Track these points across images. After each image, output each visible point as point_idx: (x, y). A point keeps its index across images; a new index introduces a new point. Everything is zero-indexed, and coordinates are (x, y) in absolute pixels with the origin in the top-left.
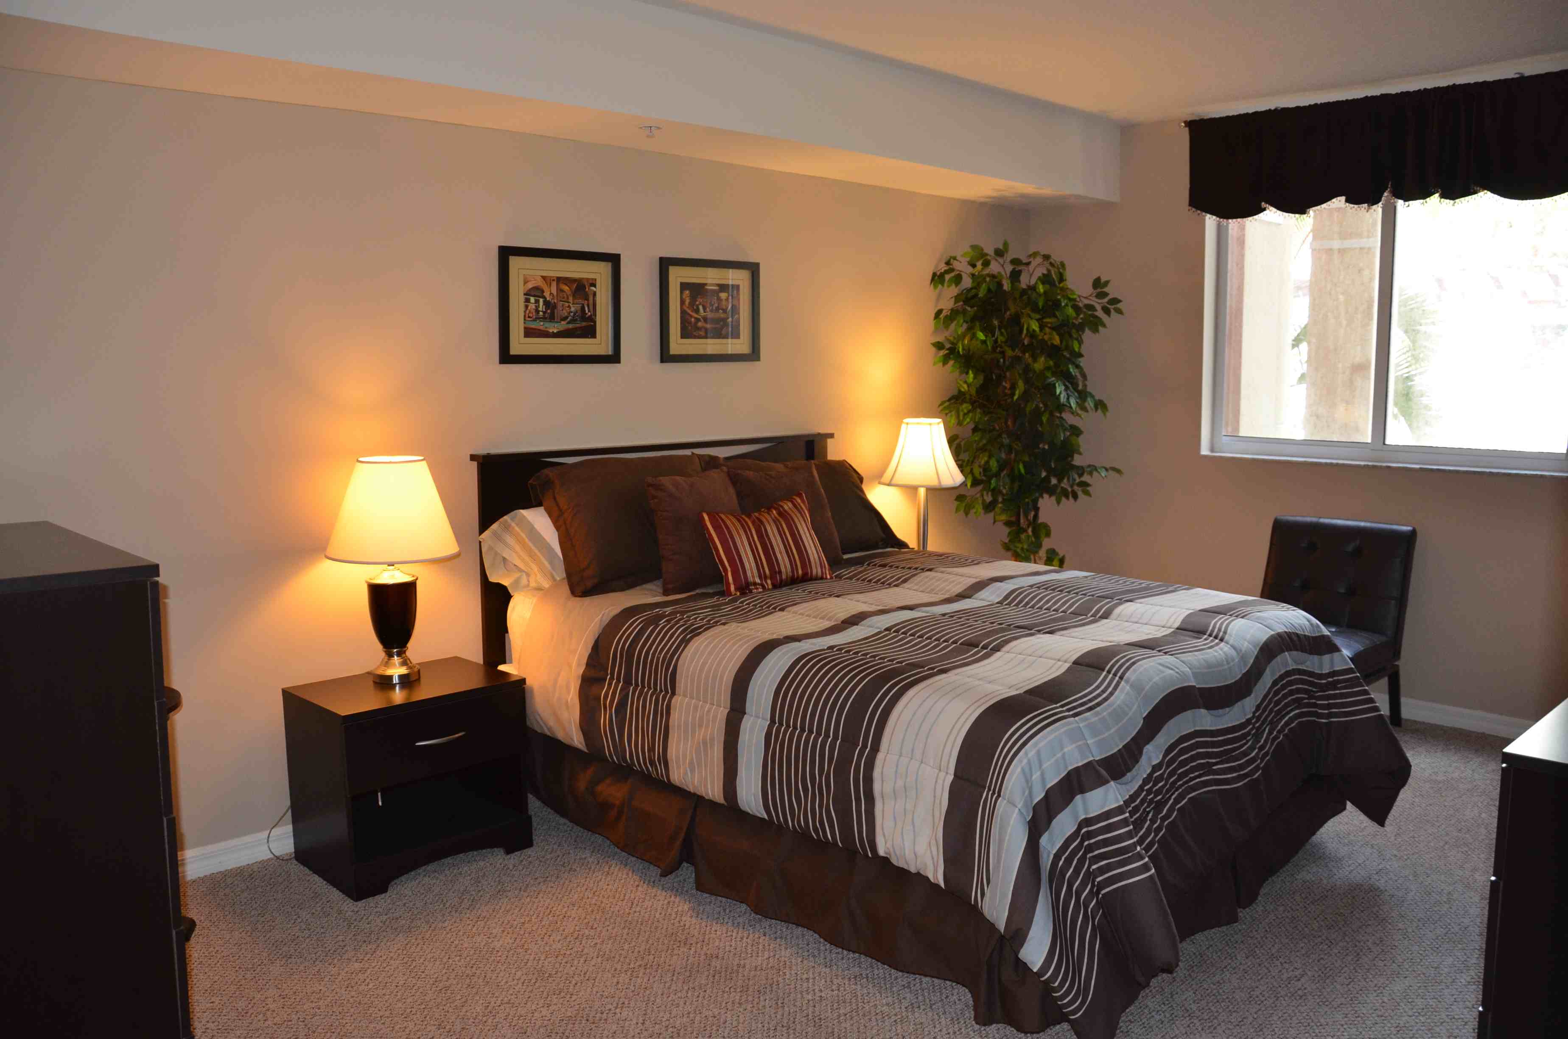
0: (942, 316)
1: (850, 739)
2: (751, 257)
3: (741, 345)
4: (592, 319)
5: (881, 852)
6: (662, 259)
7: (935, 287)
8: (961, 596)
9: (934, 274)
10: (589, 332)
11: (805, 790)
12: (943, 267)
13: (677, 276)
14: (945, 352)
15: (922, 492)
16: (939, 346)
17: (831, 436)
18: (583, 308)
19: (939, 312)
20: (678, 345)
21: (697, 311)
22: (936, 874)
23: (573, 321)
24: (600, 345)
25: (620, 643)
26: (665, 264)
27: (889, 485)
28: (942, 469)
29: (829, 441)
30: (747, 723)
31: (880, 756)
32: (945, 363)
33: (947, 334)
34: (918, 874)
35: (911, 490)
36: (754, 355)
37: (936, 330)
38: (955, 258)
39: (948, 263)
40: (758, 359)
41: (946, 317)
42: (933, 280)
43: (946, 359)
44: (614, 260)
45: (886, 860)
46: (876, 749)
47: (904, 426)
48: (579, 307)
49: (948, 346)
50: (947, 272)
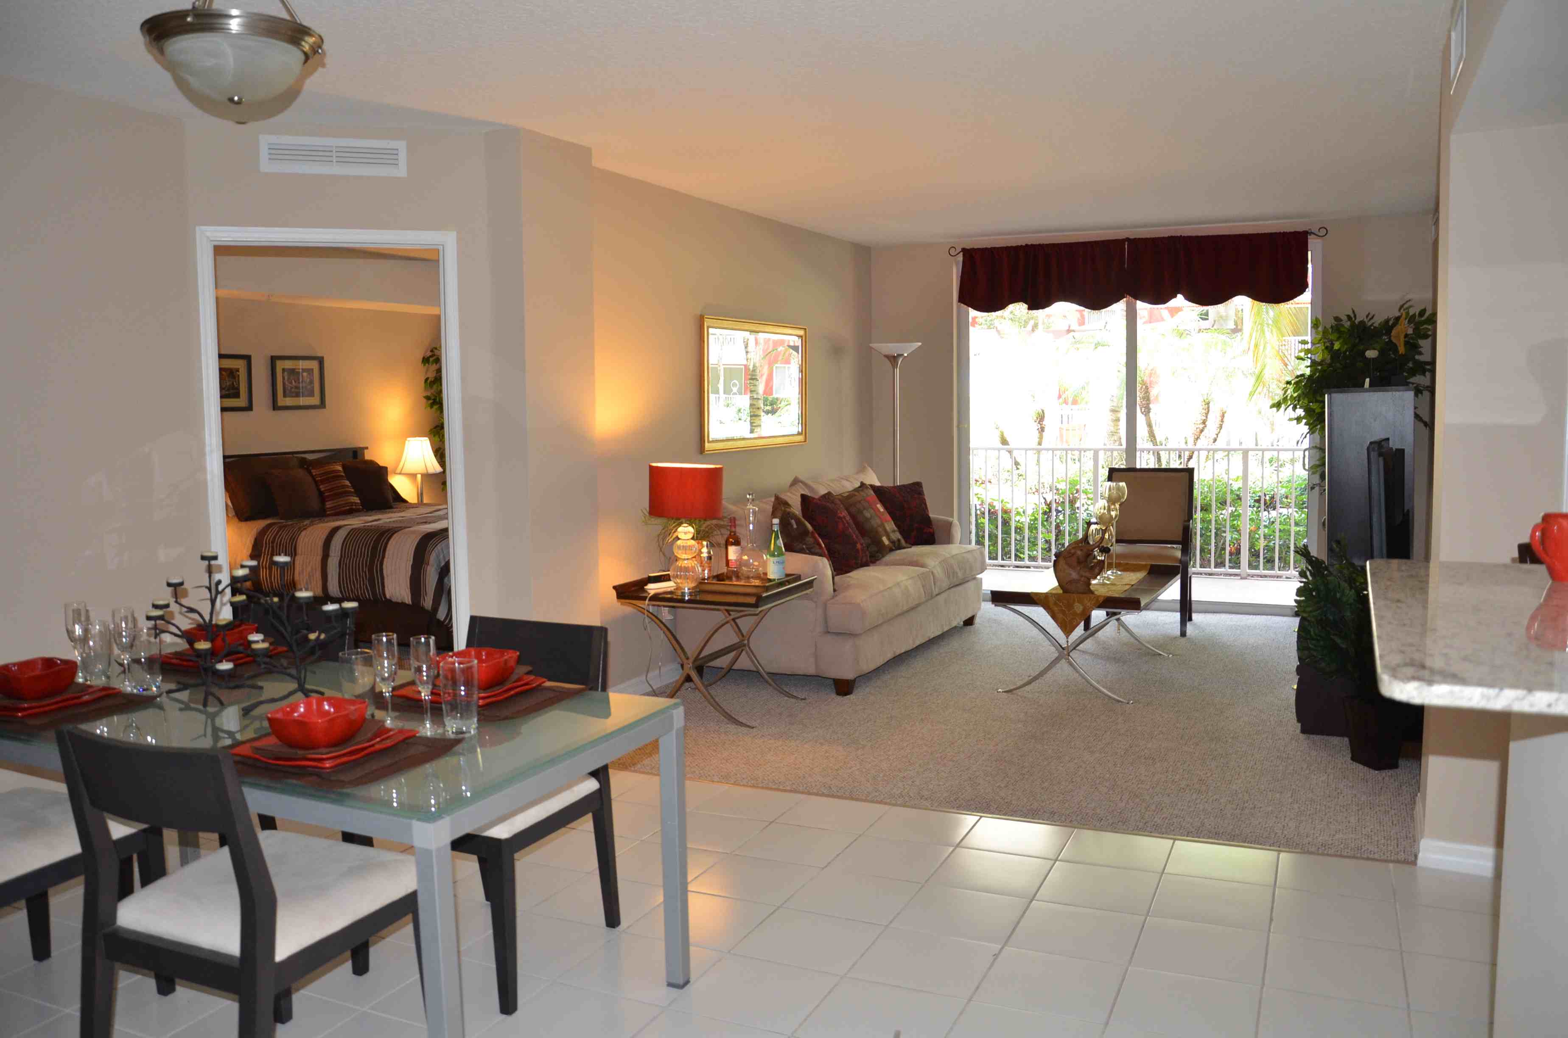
0: (428, 381)
1: (373, 556)
2: (319, 355)
3: (315, 400)
4: (238, 389)
5: (388, 596)
6: (272, 357)
7: (424, 365)
8: (431, 513)
9: (424, 358)
10: (237, 395)
11: (357, 579)
12: (429, 354)
13: (280, 365)
14: (431, 401)
15: (419, 476)
16: (428, 398)
17: (367, 448)
18: (233, 384)
19: (427, 380)
20: (282, 401)
21: (291, 383)
22: (408, 600)
23: (228, 390)
24: (241, 402)
25: (269, 536)
26: (274, 359)
27: (400, 474)
28: (429, 465)
29: (366, 451)
30: (330, 560)
31: (385, 560)
32: (431, 407)
33: (432, 391)
34: (402, 603)
35: (413, 476)
36: (322, 404)
37: (426, 389)
38: (436, 349)
39: (432, 351)
40: (324, 407)
41: (431, 382)
42: (423, 361)
43: (432, 406)
44: (248, 358)
45: (390, 601)
46: (383, 557)
47: (407, 442)
48: (231, 383)
49: (433, 398)
50: (431, 356)
